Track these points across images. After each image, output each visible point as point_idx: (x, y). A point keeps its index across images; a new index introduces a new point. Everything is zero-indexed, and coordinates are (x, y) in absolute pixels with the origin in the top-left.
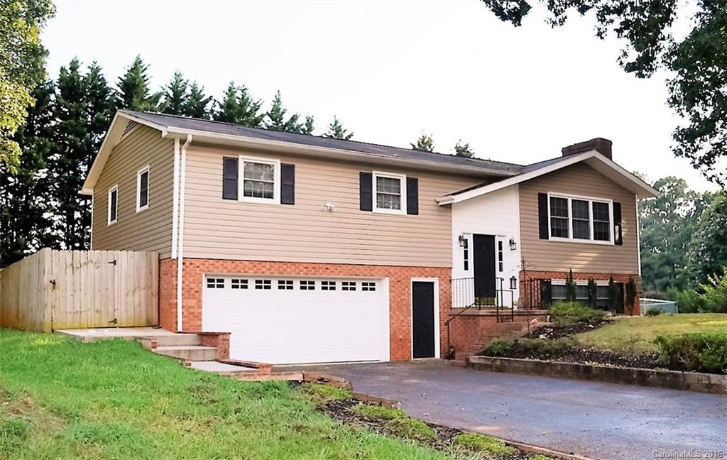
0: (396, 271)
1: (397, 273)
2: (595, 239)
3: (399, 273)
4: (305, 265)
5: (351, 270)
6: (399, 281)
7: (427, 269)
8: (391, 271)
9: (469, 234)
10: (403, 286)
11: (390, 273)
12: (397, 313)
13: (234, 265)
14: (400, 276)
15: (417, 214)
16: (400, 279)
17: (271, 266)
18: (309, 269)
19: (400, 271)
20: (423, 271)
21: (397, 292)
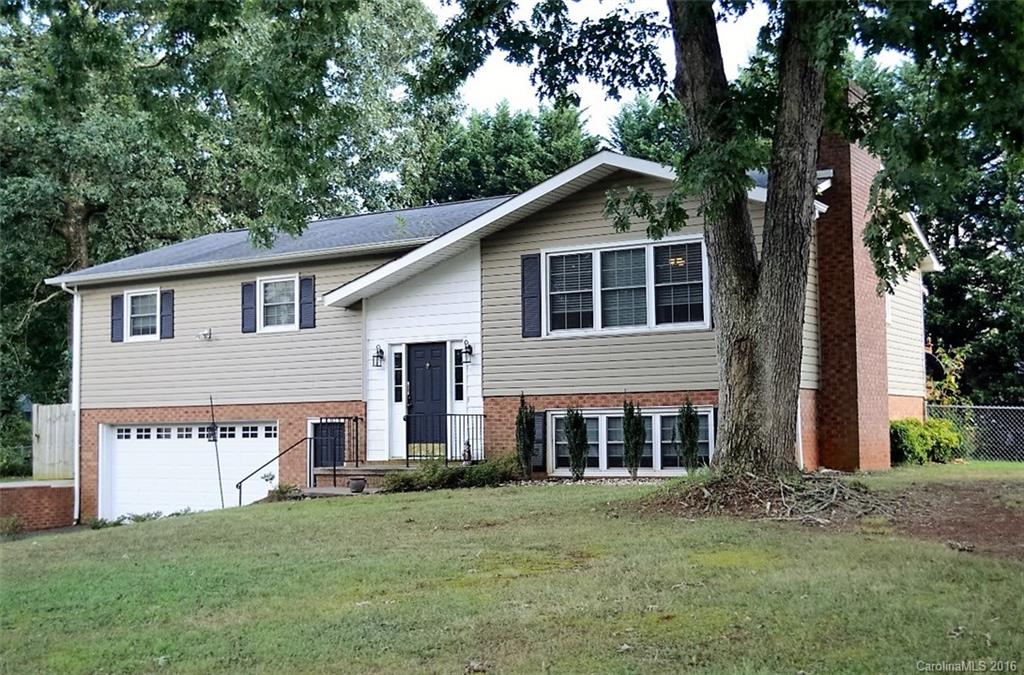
0: (287, 410)
1: (287, 413)
2: (658, 322)
3: (291, 413)
4: (186, 409)
5: (233, 411)
6: (290, 424)
7: (328, 404)
8: (281, 410)
9: (401, 344)
10: (295, 431)
11: (279, 413)
12: (288, 467)
13: (122, 414)
14: (291, 417)
15: (315, 327)
16: (291, 420)
17: (154, 413)
18: (189, 414)
19: (292, 409)
20: (323, 408)
21: (288, 438)
